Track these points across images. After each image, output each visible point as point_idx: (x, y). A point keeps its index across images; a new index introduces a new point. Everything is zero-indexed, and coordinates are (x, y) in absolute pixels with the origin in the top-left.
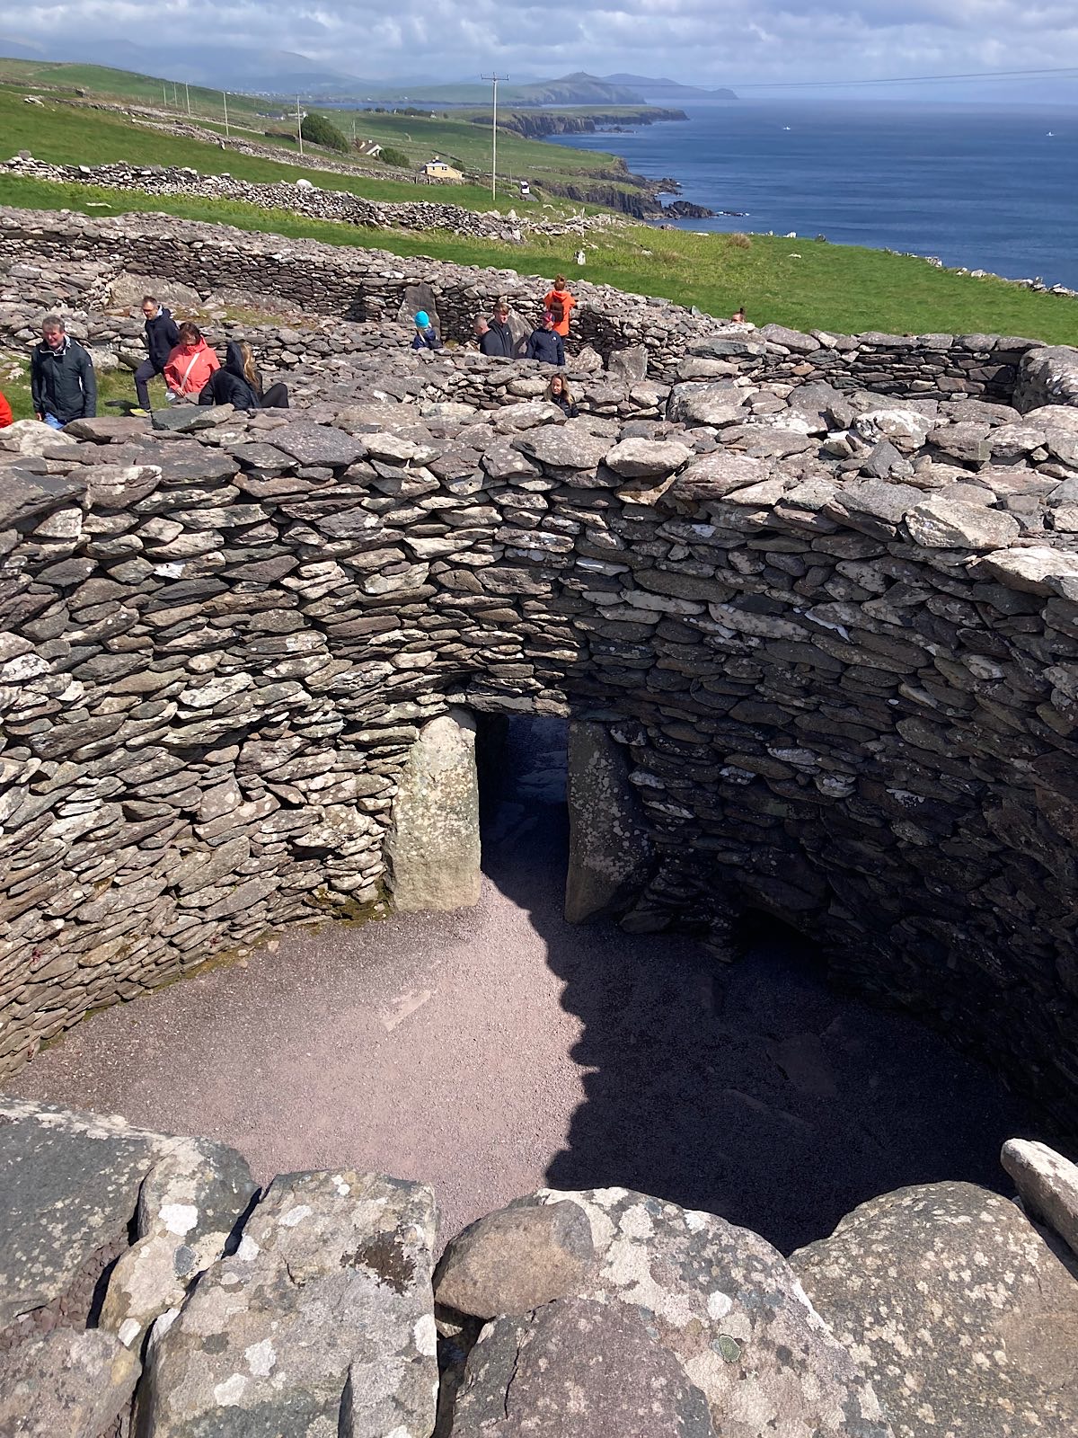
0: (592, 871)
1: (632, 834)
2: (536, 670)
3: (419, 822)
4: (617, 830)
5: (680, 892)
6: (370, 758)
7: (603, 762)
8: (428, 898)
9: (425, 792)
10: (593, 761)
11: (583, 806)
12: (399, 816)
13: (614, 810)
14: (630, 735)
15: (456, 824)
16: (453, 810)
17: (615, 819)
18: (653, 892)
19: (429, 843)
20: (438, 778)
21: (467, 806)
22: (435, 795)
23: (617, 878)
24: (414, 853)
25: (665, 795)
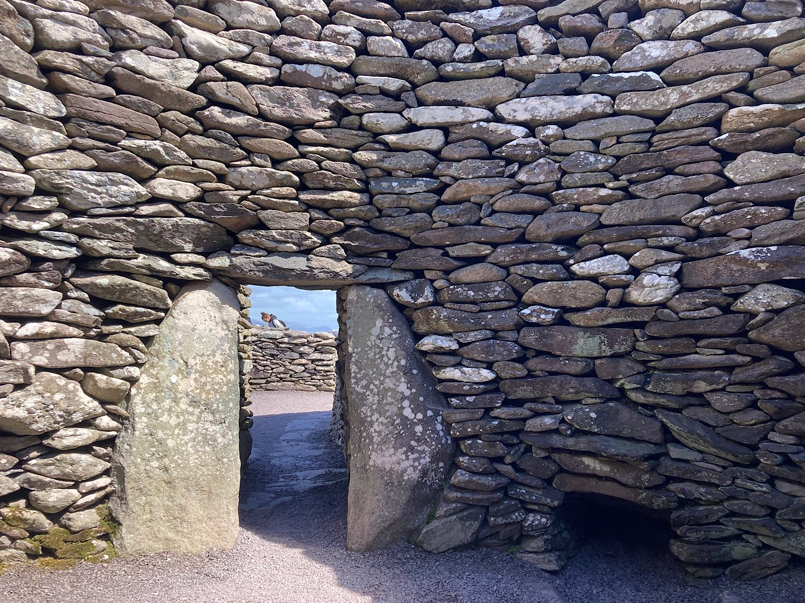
0: (380, 470)
1: (425, 415)
2: (311, 220)
3: (165, 418)
4: (408, 412)
5: (488, 481)
6: (108, 320)
7: (387, 331)
8: (170, 535)
9: (174, 379)
10: (375, 331)
11: (367, 387)
12: (139, 409)
13: (403, 388)
14: (416, 292)
15: (212, 428)
16: (208, 407)
17: (404, 398)
18: (457, 488)
19: (177, 450)
20: (192, 362)
21: (225, 403)
22: (187, 385)
23: (412, 475)
24: (155, 464)
25: (457, 358)
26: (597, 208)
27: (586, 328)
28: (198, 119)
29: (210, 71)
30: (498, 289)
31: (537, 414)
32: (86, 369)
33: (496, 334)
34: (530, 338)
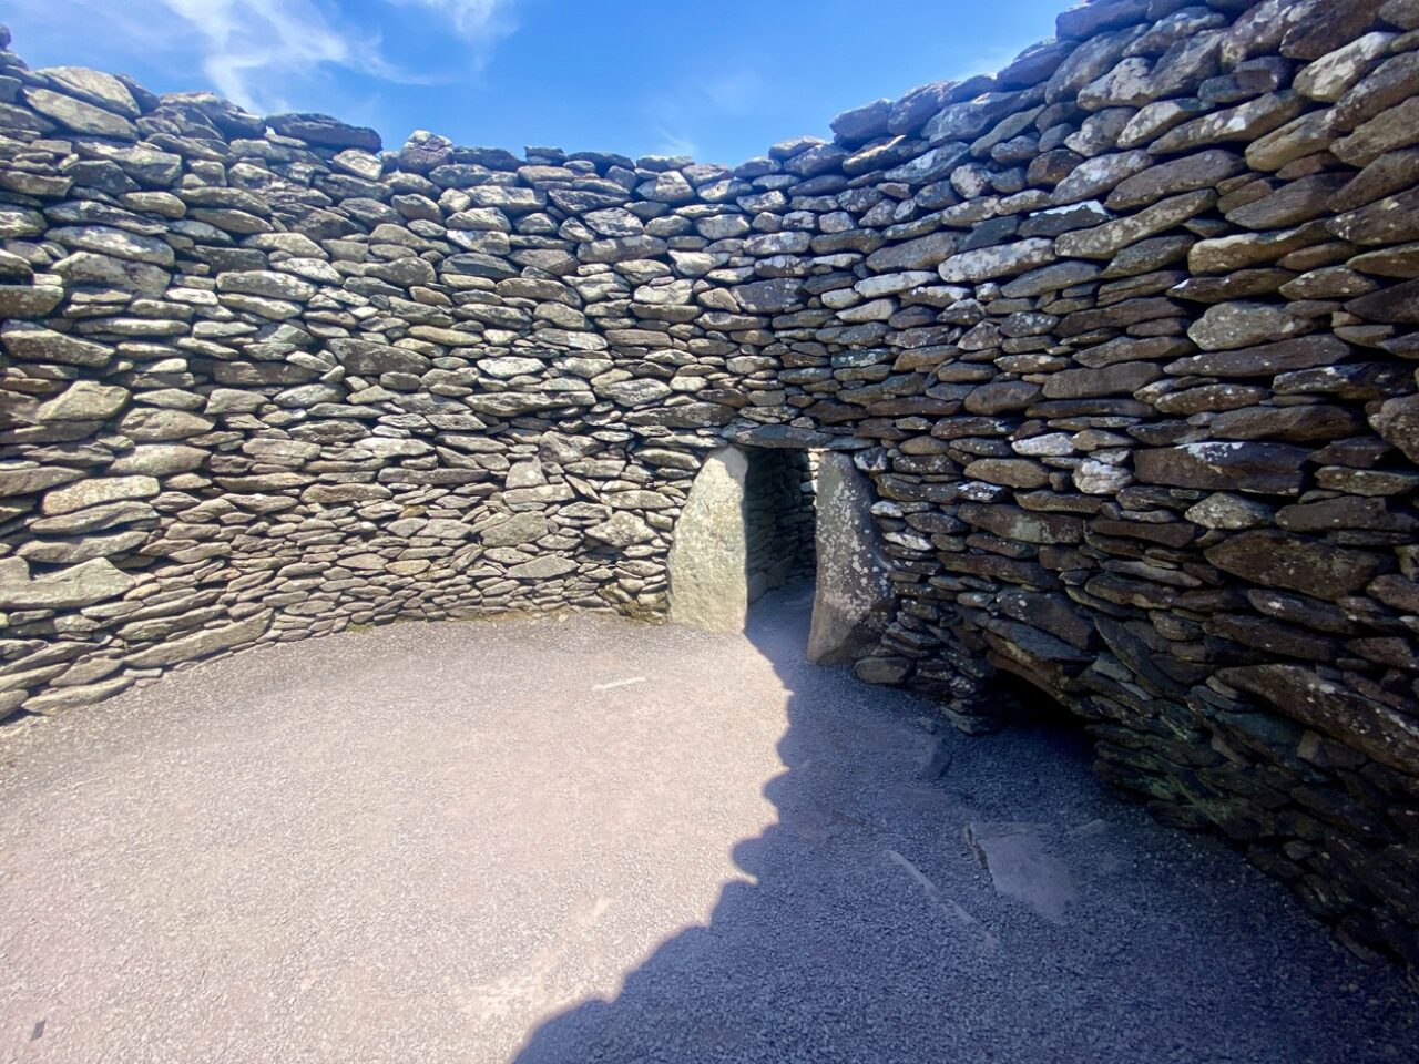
0: (829, 606)
1: (870, 570)
2: (787, 397)
3: (693, 543)
4: (856, 565)
5: (916, 639)
6: (658, 478)
7: (847, 493)
8: (699, 617)
9: (700, 517)
10: (837, 493)
11: (827, 539)
12: (678, 536)
13: (855, 544)
14: (871, 461)
15: (725, 553)
16: (722, 540)
17: (854, 553)
18: (889, 636)
19: (700, 564)
20: (711, 506)
21: (735, 537)
22: (708, 522)
23: (854, 617)
24: (689, 572)
25: (902, 524)
26: (1038, 378)
27: (1026, 512)
28: (696, 325)
29: (702, 284)
30: (938, 463)
31: (970, 589)
32: (645, 510)
33: (936, 507)
34: (968, 514)
